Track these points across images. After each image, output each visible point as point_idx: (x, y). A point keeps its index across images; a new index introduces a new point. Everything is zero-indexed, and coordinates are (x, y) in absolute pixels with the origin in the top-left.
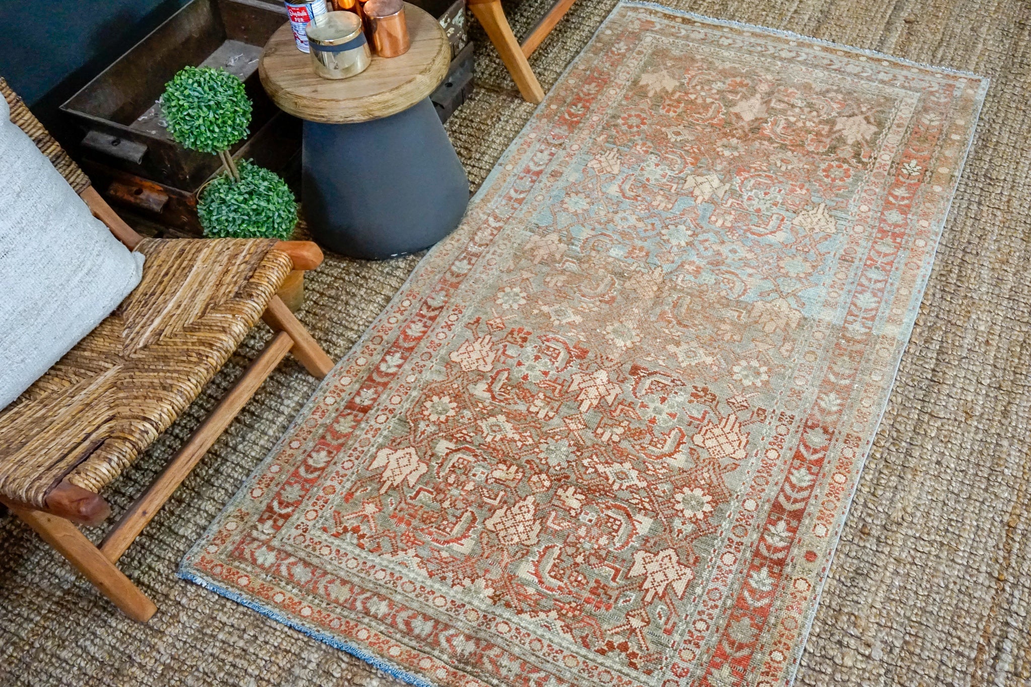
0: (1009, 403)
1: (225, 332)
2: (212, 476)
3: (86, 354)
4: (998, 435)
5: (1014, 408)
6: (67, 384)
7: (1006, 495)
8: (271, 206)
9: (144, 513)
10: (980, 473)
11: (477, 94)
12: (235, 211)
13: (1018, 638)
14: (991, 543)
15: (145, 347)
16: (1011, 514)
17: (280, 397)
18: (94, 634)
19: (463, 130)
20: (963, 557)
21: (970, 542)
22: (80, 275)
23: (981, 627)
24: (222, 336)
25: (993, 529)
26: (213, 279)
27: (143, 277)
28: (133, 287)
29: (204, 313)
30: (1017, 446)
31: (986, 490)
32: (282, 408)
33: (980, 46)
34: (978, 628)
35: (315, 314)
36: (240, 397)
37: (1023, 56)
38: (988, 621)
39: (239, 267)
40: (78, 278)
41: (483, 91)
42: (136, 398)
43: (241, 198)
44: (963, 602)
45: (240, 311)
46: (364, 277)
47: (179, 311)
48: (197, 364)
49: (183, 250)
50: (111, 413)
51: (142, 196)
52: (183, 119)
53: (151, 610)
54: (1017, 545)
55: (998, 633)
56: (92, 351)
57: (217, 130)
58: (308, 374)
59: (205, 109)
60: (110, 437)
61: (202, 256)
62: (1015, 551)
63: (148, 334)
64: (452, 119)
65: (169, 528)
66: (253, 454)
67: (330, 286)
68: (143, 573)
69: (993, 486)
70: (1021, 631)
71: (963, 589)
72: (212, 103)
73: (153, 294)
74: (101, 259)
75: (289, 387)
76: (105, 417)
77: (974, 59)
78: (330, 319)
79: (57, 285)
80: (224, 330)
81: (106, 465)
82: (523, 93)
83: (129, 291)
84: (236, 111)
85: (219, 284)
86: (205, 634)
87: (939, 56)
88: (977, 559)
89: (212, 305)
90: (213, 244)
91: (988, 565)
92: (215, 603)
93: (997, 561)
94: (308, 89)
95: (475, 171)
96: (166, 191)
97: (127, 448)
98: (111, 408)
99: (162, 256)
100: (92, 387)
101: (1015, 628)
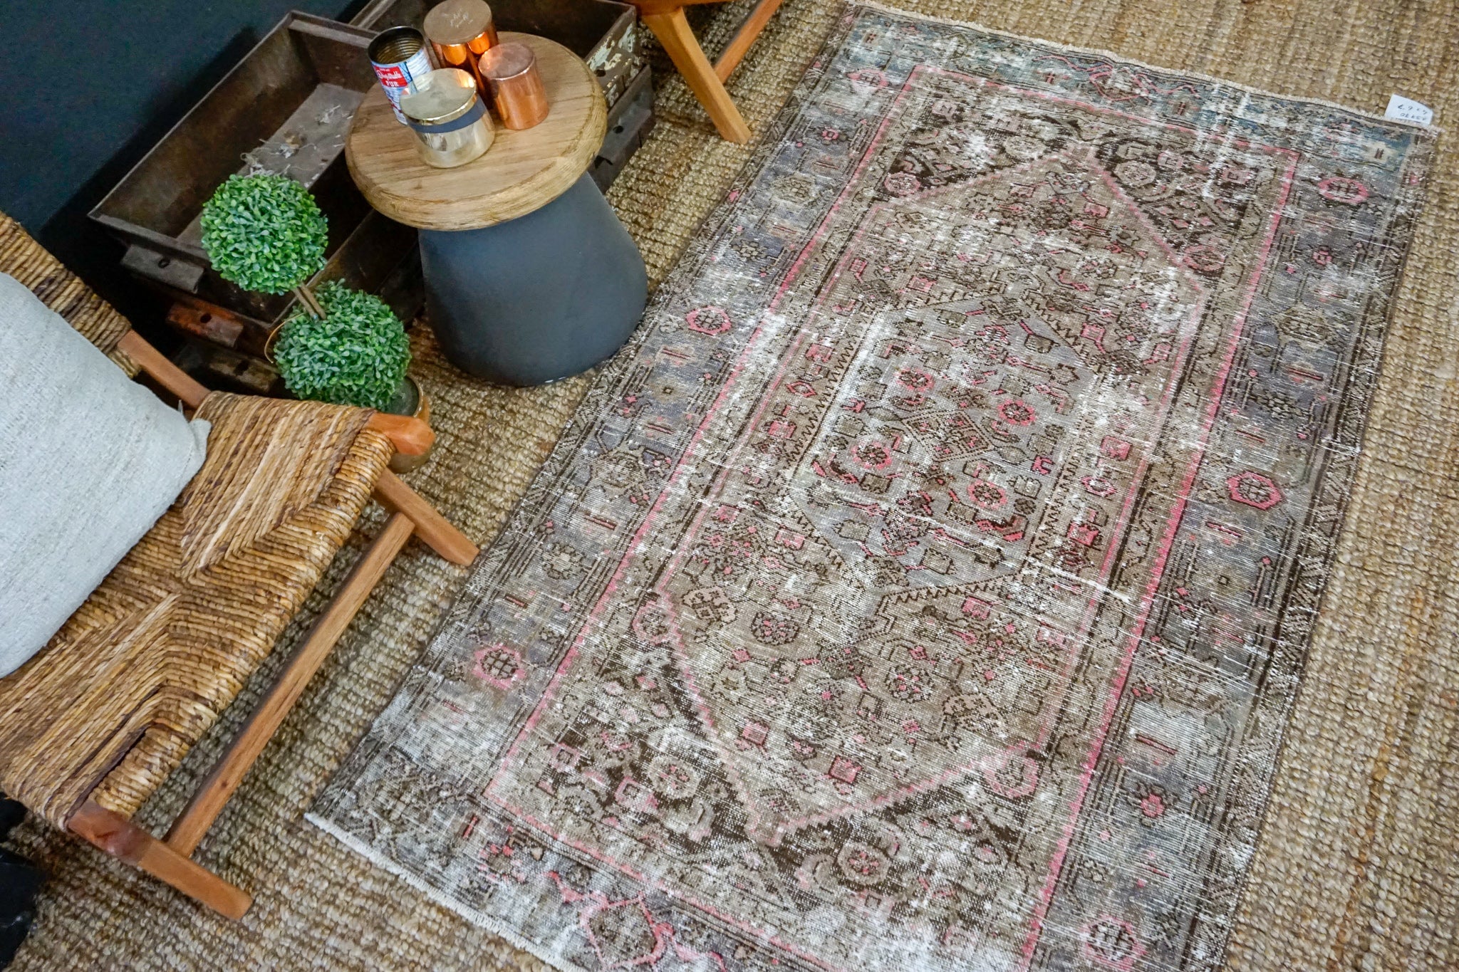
0: (1377, 591)
1: (302, 557)
2: (319, 707)
3: (137, 571)
4: (1361, 639)
5: (1383, 598)
6: (111, 620)
7: (1370, 731)
8: (370, 351)
9: (224, 785)
10: (1334, 698)
11: (660, 130)
12: (322, 360)
13: (1384, 950)
14: (1349, 804)
15: (207, 569)
16: (1376, 761)
17: (403, 591)
18: (176, 936)
19: (642, 187)
20: (1310, 827)
21: (1320, 803)
22: (115, 472)
23: (1333, 932)
24: (300, 566)
25: (1351, 784)
26: (291, 469)
27: (208, 455)
28: (194, 473)
29: (280, 520)
30: (1386, 657)
31: (1342, 724)
32: (405, 609)
33: (1347, 37)
34: (1328, 935)
35: (448, 467)
36: (344, 610)
37: (1408, 50)
38: (1343, 926)
39: (324, 454)
40: (111, 479)
41: (668, 126)
42: (189, 657)
43: (328, 343)
44: (1310, 894)
45: (323, 525)
46: (511, 411)
47: (249, 515)
48: (266, 608)
49: (255, 419)
50: (157, 680)
51: (210, 324)
52: (229, 256)
53: (244, 904)
54: (1385, 809)
55: (1357, 942)
56: (144, 566)
57: (277, 268)
58: (439, 557)
59: (257, 243)
60: (153, 724)
61: (279, 429)
62: (1382, 817)
63: (210, 548)
64: (627, 169)
65: (266, 782)
66: (370, 675)
67: (467, 426)
68: (235, 849)
69: (1352, 718)
70: (1389, 939)
71: (1311, 876)
72: (265, 233)
73: (219, 483)
74: (142, 445)
75: (414, 576)
76: (148, 688)
77: (1338, 55)
78: (468, 474)
79: (83, 492)
80: (301, 557)
81: (144, 772)
82: (720, 129)
83: (189, 479)
84: (301, 240)
85: (299, 477)
86: (312, 938)
87: (1289, 54)
88: (1330, 829)
89: (289, 513)
90: (292, 412)
91: (1345, 840)
92: (325, 892)
93: (1356, 833)
94: (409, 184)
95: (657, 248)
96: (237, 319)
97: (173, 744)
98: (160, 671)
99: (231, 424)
100: (140, 630)
101: (1380, 935)
